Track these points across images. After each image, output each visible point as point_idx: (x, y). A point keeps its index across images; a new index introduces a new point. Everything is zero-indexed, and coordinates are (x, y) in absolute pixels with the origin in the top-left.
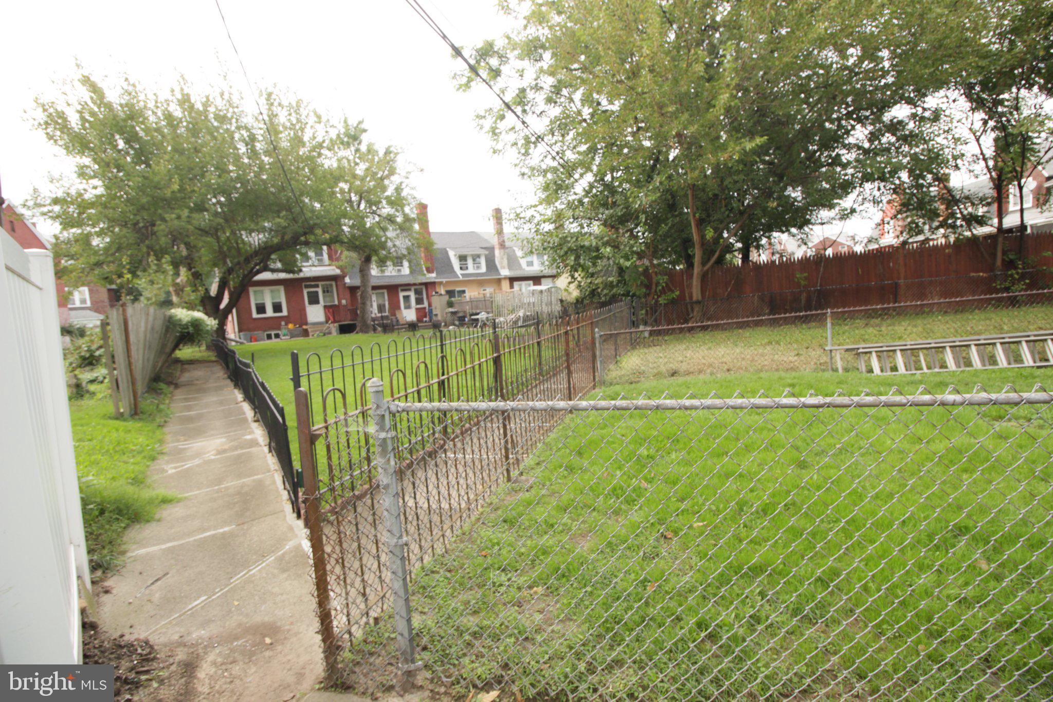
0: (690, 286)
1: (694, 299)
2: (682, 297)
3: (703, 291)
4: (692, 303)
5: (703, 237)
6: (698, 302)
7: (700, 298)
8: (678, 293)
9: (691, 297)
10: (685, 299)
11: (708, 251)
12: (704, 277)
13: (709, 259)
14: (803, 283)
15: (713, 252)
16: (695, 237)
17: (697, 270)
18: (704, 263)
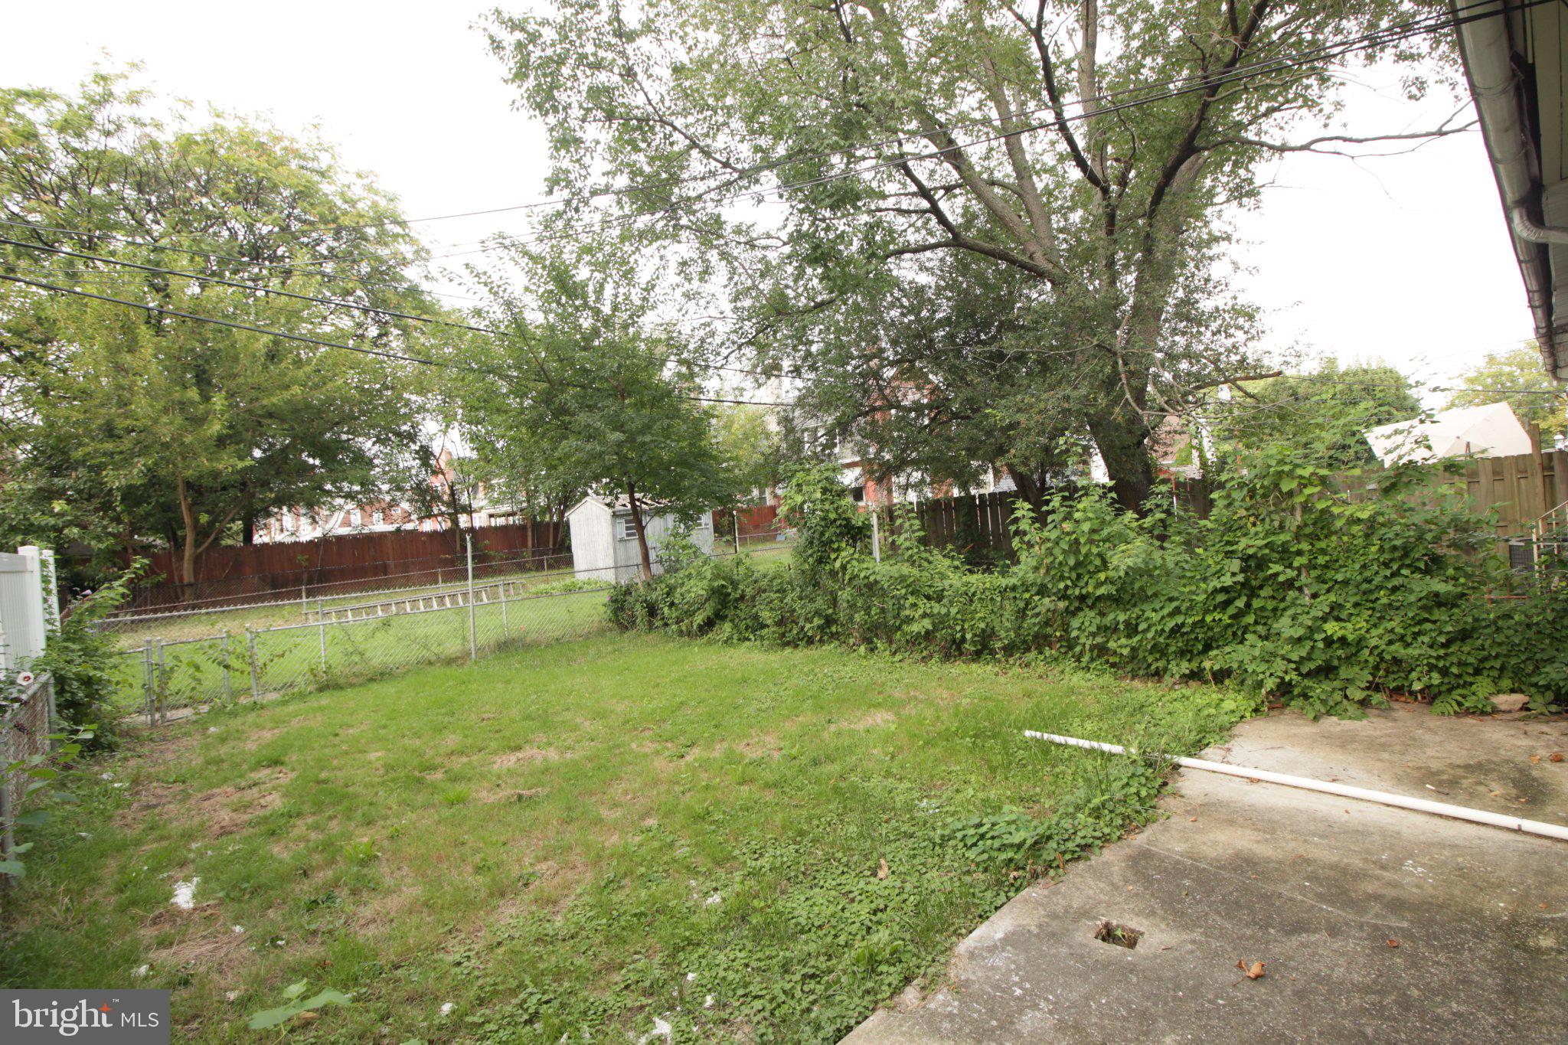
0: (180, 568)
1: (186, 581)
2: (170, 579)
3: (196, 571)
4: (183, 586)
5: (196, 521)
6: (190, 585)
7: (192, 580)
8: (164, 576)
9: (181, 579)
10: (173, 582)
11: (202, 533)
12: (197, 560)
13: (202, 543)
14: (304, 564)
15: (207, 535)
16: (187, 519)
17: (188, 551)
18: (197, 544)
